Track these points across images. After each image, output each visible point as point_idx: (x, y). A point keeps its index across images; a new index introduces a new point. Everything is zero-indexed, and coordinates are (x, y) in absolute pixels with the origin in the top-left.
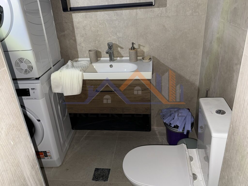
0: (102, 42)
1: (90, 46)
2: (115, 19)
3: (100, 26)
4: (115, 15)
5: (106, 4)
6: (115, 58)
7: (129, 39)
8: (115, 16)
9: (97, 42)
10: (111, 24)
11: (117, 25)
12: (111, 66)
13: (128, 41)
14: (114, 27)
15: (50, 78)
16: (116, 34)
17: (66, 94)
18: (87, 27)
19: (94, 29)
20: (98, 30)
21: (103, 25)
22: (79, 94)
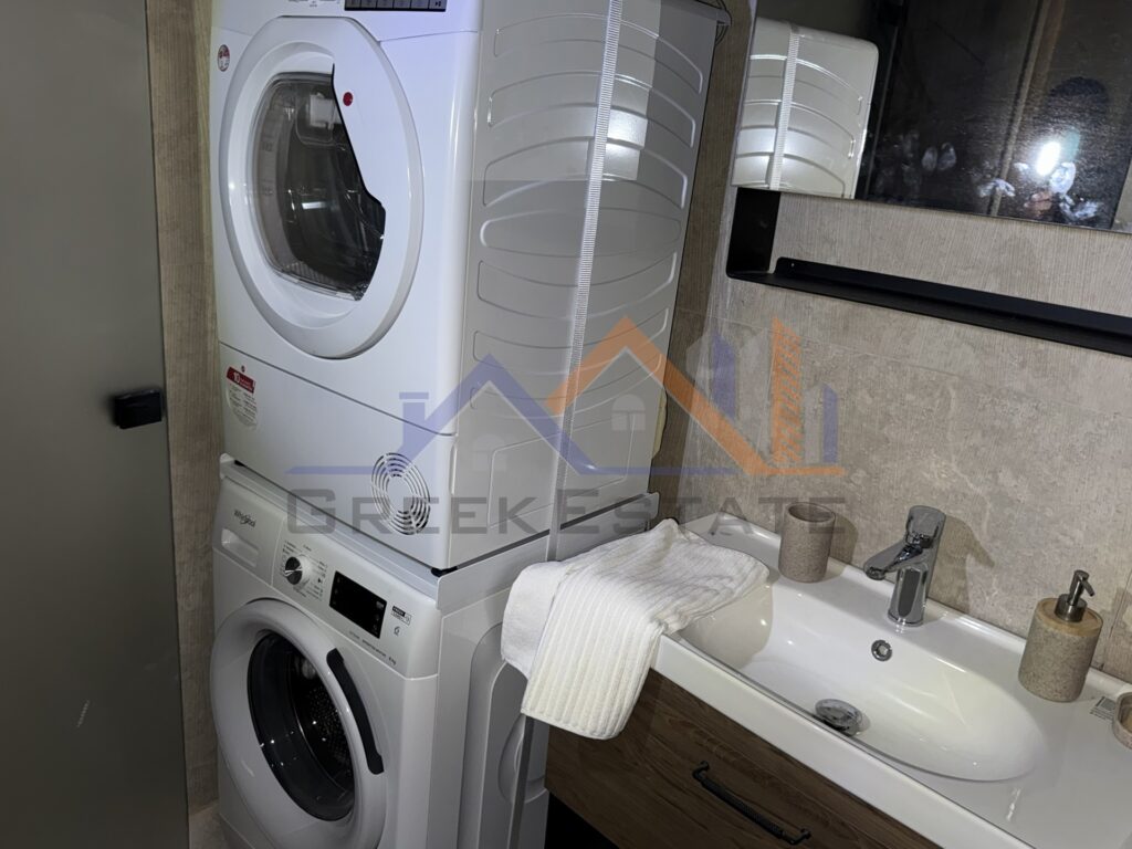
0: (892, 487)
1: (818, 481)
2: (1019, 386)
3: (909, 397)
4: (1023, 365)
5: (987, 290)
6: (930, 607)
7: (1073, 539)
8: (1026, 371)
9: (861, 473)
10: (984, 409)
11: (1018, 425)
12: (881, 650)
13: (1057, 541)
14: (993, 427)
15: (511, 585)
16: (994, 473)
17: (532, 709)
18: (833, 381)
19: (869, 401)
20: (893, 414)
21: (931, 394)
22: (603, 738)
